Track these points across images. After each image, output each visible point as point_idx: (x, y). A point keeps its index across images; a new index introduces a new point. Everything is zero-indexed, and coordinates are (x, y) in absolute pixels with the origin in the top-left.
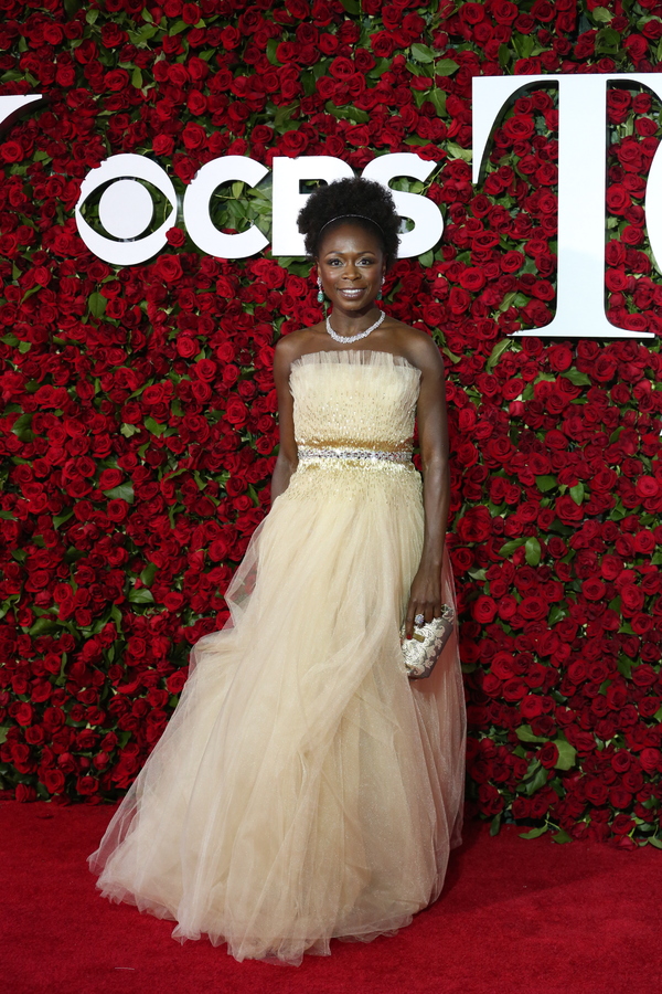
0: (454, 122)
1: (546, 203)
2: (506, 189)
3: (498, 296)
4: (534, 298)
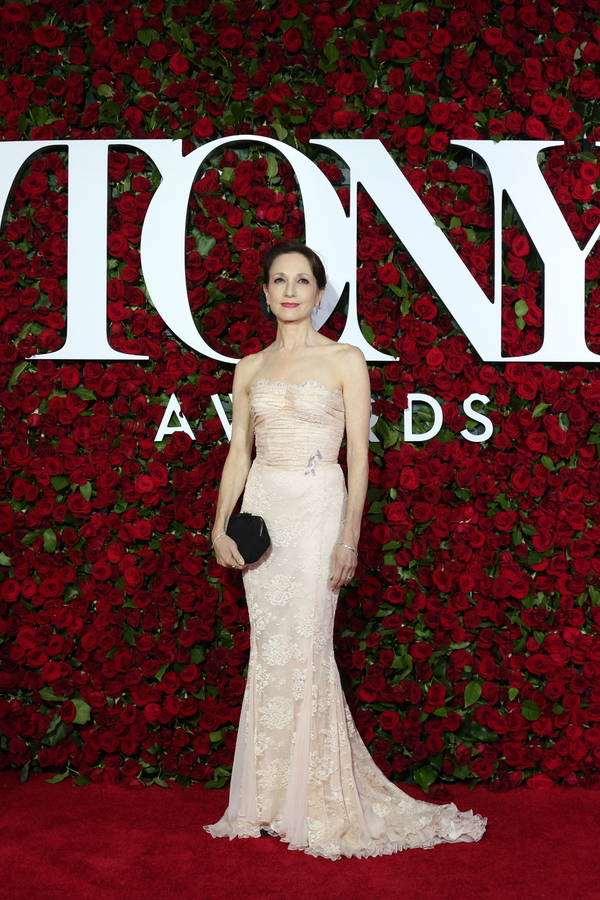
1: (58, 247)
2: (23, 235)
3: (17, 326)
4: (48, 327)
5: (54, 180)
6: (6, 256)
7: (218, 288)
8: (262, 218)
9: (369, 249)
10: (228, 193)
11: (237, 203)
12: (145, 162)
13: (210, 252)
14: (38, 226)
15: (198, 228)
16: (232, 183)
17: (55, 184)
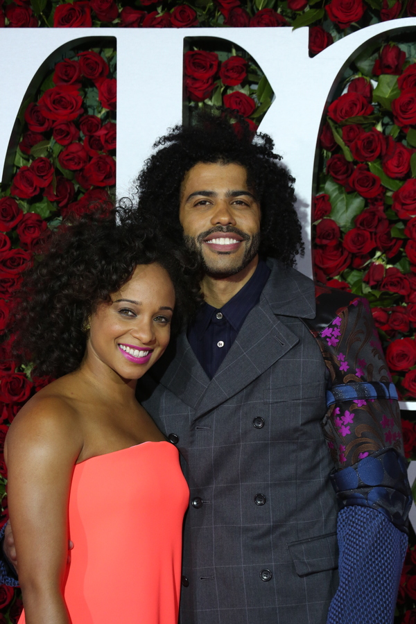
5: (93, 97)
6: (12, 224)
7: (367, 282)
10: (386, 120)
11: (402, 136)
12: (246, 68)
13: (355, 220)
14: (66, 173)
15: (335, 180)
16: (394, 102)
17: (95, 104)
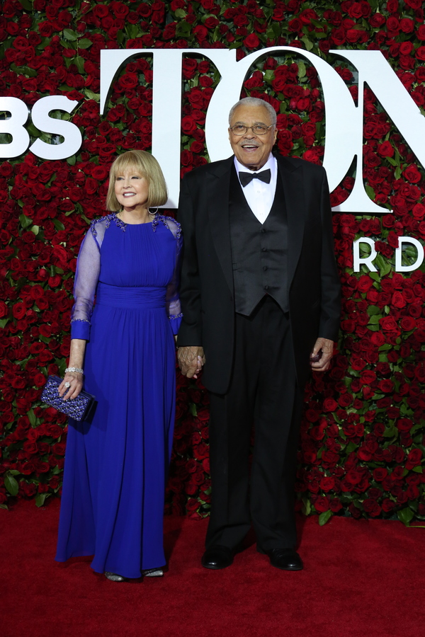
0: (89, 77)
1: (145, 127)
2: (120, 118)
5: (142, 78)
6: (107, 133)
8: (294, 107)
9: (371, 131)
10: (269, 89)
11: (276, 96)
12: (209, 65)
14: (131, 111)
16: (272, 81)
17: (143, 81)
